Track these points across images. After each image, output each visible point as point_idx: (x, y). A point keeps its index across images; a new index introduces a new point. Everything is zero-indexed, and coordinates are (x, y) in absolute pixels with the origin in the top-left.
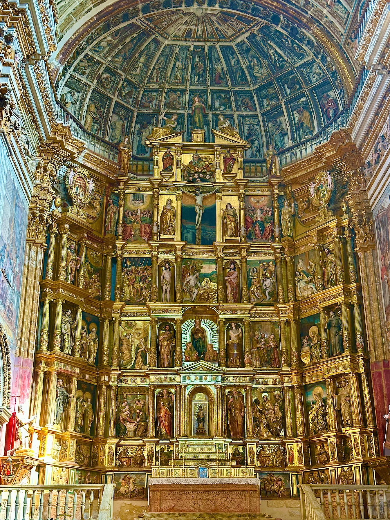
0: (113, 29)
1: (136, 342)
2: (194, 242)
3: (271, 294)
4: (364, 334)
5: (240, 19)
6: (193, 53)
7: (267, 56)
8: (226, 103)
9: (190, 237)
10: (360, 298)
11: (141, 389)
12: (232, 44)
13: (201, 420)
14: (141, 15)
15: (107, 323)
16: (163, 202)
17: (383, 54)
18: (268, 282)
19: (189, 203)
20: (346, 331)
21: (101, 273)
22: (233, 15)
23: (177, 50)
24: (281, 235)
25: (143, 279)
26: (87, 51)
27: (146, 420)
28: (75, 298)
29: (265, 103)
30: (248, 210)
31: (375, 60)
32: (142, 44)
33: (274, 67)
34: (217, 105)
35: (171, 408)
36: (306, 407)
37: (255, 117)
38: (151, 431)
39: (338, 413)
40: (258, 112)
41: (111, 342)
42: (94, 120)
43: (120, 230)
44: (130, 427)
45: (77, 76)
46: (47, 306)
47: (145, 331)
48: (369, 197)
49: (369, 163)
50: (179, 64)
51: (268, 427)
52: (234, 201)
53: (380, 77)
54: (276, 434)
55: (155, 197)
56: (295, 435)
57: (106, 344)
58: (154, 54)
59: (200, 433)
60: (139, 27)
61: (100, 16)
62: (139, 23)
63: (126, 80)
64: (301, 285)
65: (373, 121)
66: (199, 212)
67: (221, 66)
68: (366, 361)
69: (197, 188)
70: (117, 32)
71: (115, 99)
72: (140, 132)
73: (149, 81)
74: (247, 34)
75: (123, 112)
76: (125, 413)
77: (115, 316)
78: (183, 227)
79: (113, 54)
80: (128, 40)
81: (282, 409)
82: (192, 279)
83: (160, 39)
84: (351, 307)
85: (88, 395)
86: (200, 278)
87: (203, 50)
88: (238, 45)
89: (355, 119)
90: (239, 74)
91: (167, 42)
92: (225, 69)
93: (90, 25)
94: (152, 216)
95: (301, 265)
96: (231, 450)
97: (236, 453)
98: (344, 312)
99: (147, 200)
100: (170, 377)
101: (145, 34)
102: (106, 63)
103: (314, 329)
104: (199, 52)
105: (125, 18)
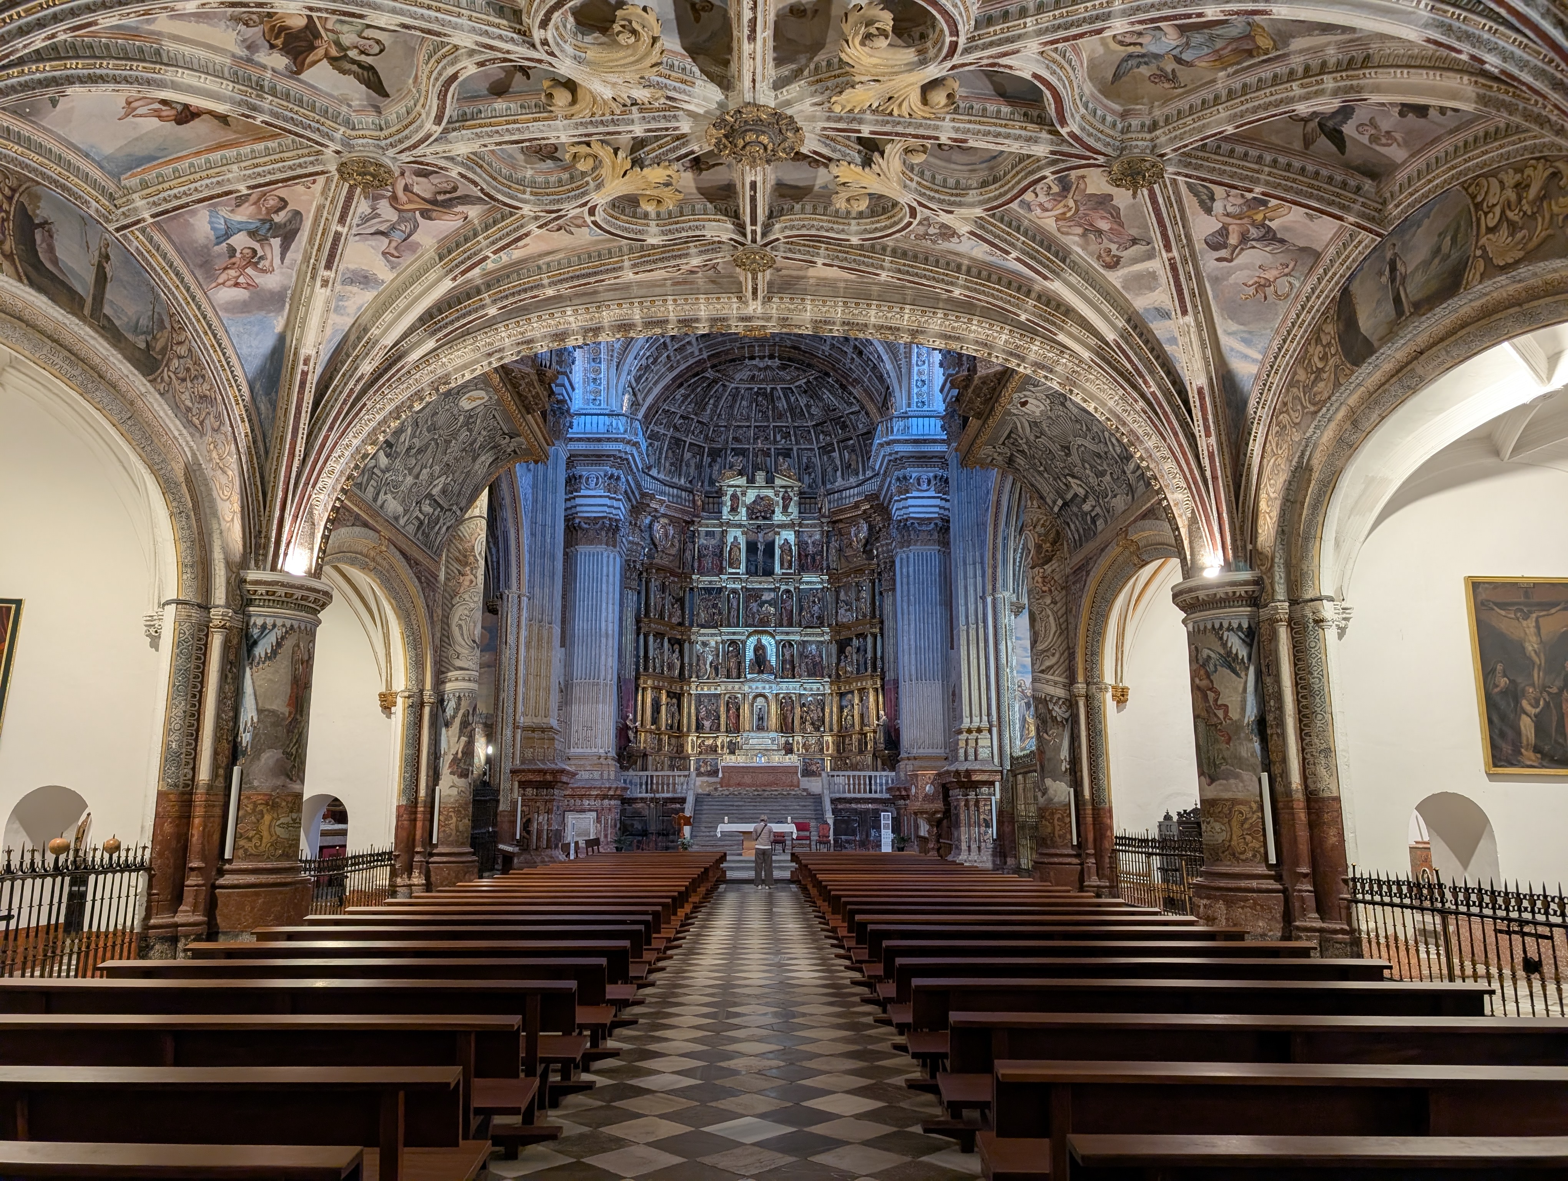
0: (686, 385)
1: (710, 658)
2: (756, 574)
3: (818, 618)
4: (882, 658)
5: (797, 368)
6: (757, 394)
8: (786, 436)
9: (753, 569)
10: (881, 629)
11: (715, 695)
12: (791, 387)
13: (761, 719)
15: (686, 645)
18: (816, 608)
19: (752, 537)
20: (869, 655)
21: (681, 601)
22: (791, 366)
23: (743, 390)
24: (828, 567)
25: (715, 606)
26: (664, 406)
27: (718, 718)
28: (661, 628)
29: (821, 438)
32: (711, 389)
34: (778, 438)
35: (738, 709)
36: (841, 709)
38: (723, 728)
41: (690, 658)
42: (672, 464)
43: (696, 565)
44: (707, 724)
46: (642, 637)
47: (717, 649)
51: (813, 724)
54: (817, 729)
55: (724, 533)
56: (831, 730)
57: (686, 660)
58: (722, 396)
59: (760, 728)
60: (708, 379)
61: (674, 380)
62: (708, 375)
63: (698, 422)
64: (842, 611)
66: (761, 547)
67: (782, 404)
68: (882, 679)
69: (759, 526)
70: (689, 386)
71: (688, 441)
72: (710, 466)
73: (718, 419)
74: (804, 381)
75: (696, 449)
76: (703, 713)
77: (693, 637)
79: (687, 403)
80: (699, 389)
81: (823, 710)
82: (754, 606)
83: (728, 384)
84: (875, 636)
85: (675, 701)
86: (761, 605)
87: (766, 390)
88: (796, 387)
90: (799, 410)
91: (733, 386)
92: (786, 407)
93: (667, 388)
94: (722, 551)
95: (842, 596)
96: (783, 740)
97: (787, 743)
98: (870, 640)
99: (718, 536)
100: (737, 686)
101: (713, 382)
102: (680, 412)
103: (849, 648)
104: (761, 393)
105: (696, 374)
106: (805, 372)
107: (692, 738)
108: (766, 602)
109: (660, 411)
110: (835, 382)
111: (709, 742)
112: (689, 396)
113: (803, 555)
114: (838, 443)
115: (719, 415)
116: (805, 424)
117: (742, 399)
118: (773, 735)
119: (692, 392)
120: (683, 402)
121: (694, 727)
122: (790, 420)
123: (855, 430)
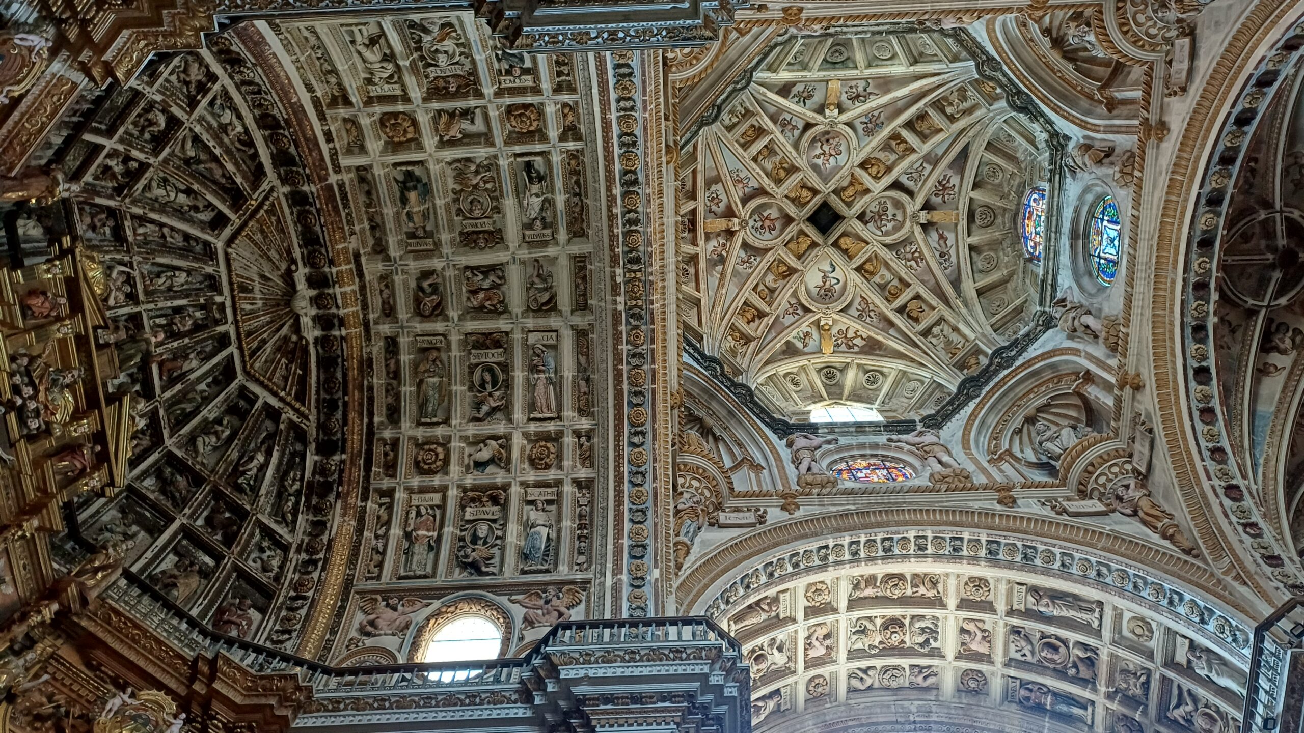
0: (258, 136)
5: (303, 381)
6: (209, 304)
12: (240, 377)
14: (286, 189)
22: (305, 367)
23: (209, 270)
26: (224, 79)
32: (215, 193)
50: (182, 277)
58: (191, 221)
60: (255, 186)
62: (265, 186)
63: (144, 167)
70: (250, 143)
71: (109, 144)
73: (134, 217)
74: (273, 402)
79: (205, 137)
80: (230, 167)
83: (228, 232)
87: (217, 322)
88: (243, 389)
90: (189, 407)
91: (220, 245)
92: (192, 377)
101: (236, 198)
102: (191, 120)
105: (282, 159)
106: (301, 396)
109: (216, 68)
110: (320, 470)
112: (221, 143)
114: (183, 528)
115: (142, 220)
116: (166, 433)
117: (189, 272)
119: (228, 151)
120: (209, 128)
122: (168, 394)
123: (241, 554)
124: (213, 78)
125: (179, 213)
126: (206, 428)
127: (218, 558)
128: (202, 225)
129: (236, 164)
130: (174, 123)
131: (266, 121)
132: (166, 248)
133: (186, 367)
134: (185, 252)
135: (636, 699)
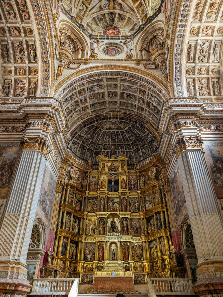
0: (87, 127)
1: (92, 226)
2: (112, 191)
3: (137, 209)
4: (169, 222)
5: (126, 123)
7: (134, 133)
8: (122, 147)
9: (110, 189)
10: (167, 209)
11: (93, 243)
12: (124, 130)
13: (114, 254)
14: (95, 122)
15: (82, 219)
16: (102, 178)
17: (167, 128)
19: (110, 178)
20: (162, 220)
21: (80, 202)
22: (123, 122)
23: (107, 132)
24: (140, 188)
25: (95, 204)
26: (79, 133)
27: (94, 254)
28: (71, 211)
29: (134, 147)
30: (129, 180)
31: (165, 130)
32: (96, 131)
33: (136, 136)
34: (119, 148)
35: (103, 250)
36: (150, 249)
37: (131, 151)
39: (161, 251)
40: (132, 150)
41: (83, 226)
42: (81, 153)
44: (89, 257)
45: (76, 140)
46: (61, 213)
47: (95, 222)
48: (168, 174)
49: (167, 164)
50: (108, 137)
51: (137, 257)
52: (124, 177)
53: (167, 135)
54: (140, 259)
55: (99, 177)
56: (147, 259)
57: (81, 226)
58: (100, 134)
59: (113, 259)
60: (95, 126)
61: (83, 123)
62: (95, 125)
63: (91, 141)
64: (147, 205)
65: (167, 150)
66: (113, 181)
68: (170, 231)
69: (113, 173)
70: (88, 128)
71: (88, 147)
72: (95, 157)
73: (98, 142)
74: (128, 127)
75: (90, 151)
76: (87, 252)
77: (85, 217)
78: (108, 186)
79: (87, 134)
80: (92, 130)
81: (142, 250)
82: (111, 204)
83: (102, 129)
84: (164, 212)
85: (74, 245)
86: (114, 203)
87: (115, 132)
88: (125, 130)
89: (161, 150)
90: (126, 139)
91: (104, 130)
92: (122, 137)
93: (80, 125)
94: (98, 183)
95: (147, 198)
96: (124, 265)
97: (126, 266)
98: (162, 214)
99: (97, 178)
100: (103, 239)
101: (97, 128)
102: (85, 136)
103: (152, 220)
104: (113, 133)
105: (91, 123)
106: (128, 123)
107: (81, 263)
108: (116, 202)
109: (77, 134)
110: (139, 124)
111: (89, 266)
112: (88, 131)
113: (130, 184)
114: (140, 147)
115: (99, 141)
116: (128, 143)
117: (107, 135)
118: (120, 262)
119: (90, 130)
120: (86, 133)
121: (83, 258)
122: (123, 142)
123: (147, 141)
124: (79, 134)
125: (99, 135)
126: (129, 137)
127: (146, 144)
128: (101, 132)
129: (91, 129)
130: (85, 138)
131: (85, 126)
132: (103, 138)
133: (120, 138)
134: (104, 136)
135: (168, 125)
